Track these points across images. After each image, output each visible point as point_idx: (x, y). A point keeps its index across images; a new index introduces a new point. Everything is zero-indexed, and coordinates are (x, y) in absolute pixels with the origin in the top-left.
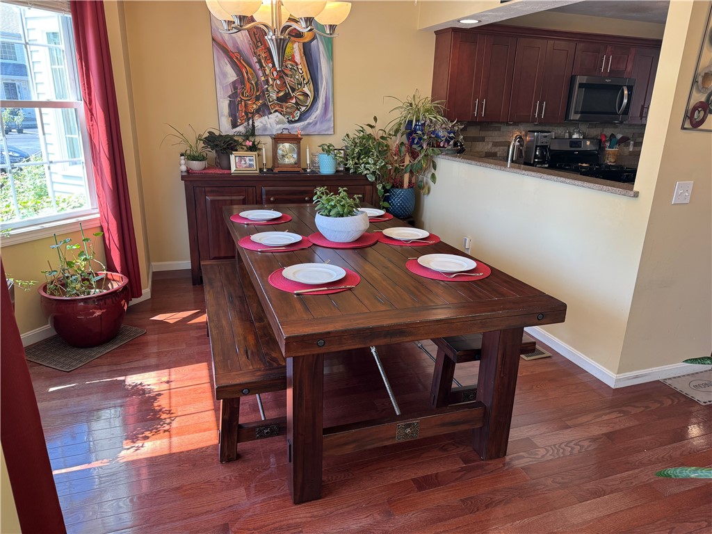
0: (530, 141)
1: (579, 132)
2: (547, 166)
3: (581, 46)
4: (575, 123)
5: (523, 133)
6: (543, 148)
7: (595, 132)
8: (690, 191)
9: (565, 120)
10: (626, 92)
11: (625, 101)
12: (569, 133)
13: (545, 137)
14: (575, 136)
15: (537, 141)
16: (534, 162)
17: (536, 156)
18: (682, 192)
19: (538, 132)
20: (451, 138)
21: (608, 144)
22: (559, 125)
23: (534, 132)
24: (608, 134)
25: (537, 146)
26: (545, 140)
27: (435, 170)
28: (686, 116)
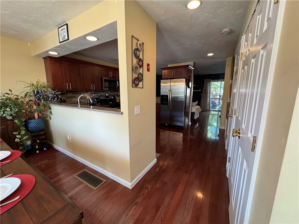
0: (93, 97)
1: (108, 94)
2: (99, 104)
3: (102, 69)
4: (106, 91)
5: (90, 94)
6: (97, 99)
7: (112, 93)
8: (140, 109)
9: (102, 90)
10: (118, 82)
11: (118, 85)
12: (105, 94)
13: (97, 95)
14: (107, 95)
15: (95, 97)
16: (95, 103)
17: (95, 102)
18: (137, 110)
19: (94, 94)
20: (55, 97)
21: (116, 97)
22: (101, 92)
23: (93, 94)
24: (116, 94)
25: (95, 98)
26: (97, 96)
27: (51, 110)
28: (132, 82)
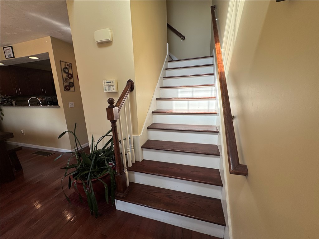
18: (71, 105)
27: (2, 111)
28: (64, 88)
